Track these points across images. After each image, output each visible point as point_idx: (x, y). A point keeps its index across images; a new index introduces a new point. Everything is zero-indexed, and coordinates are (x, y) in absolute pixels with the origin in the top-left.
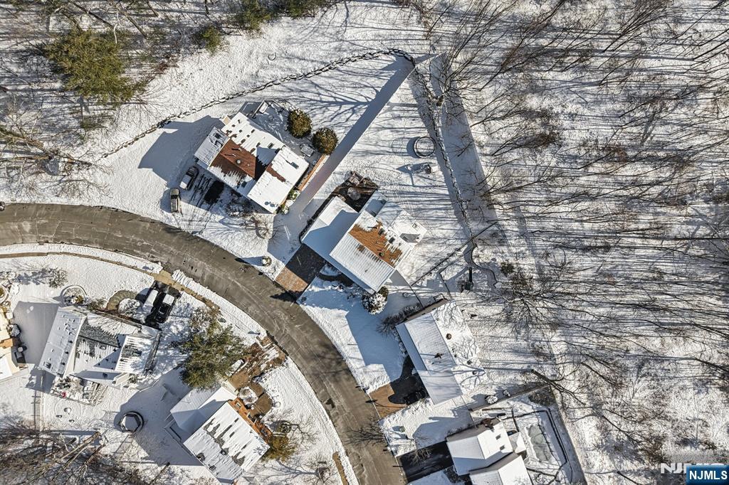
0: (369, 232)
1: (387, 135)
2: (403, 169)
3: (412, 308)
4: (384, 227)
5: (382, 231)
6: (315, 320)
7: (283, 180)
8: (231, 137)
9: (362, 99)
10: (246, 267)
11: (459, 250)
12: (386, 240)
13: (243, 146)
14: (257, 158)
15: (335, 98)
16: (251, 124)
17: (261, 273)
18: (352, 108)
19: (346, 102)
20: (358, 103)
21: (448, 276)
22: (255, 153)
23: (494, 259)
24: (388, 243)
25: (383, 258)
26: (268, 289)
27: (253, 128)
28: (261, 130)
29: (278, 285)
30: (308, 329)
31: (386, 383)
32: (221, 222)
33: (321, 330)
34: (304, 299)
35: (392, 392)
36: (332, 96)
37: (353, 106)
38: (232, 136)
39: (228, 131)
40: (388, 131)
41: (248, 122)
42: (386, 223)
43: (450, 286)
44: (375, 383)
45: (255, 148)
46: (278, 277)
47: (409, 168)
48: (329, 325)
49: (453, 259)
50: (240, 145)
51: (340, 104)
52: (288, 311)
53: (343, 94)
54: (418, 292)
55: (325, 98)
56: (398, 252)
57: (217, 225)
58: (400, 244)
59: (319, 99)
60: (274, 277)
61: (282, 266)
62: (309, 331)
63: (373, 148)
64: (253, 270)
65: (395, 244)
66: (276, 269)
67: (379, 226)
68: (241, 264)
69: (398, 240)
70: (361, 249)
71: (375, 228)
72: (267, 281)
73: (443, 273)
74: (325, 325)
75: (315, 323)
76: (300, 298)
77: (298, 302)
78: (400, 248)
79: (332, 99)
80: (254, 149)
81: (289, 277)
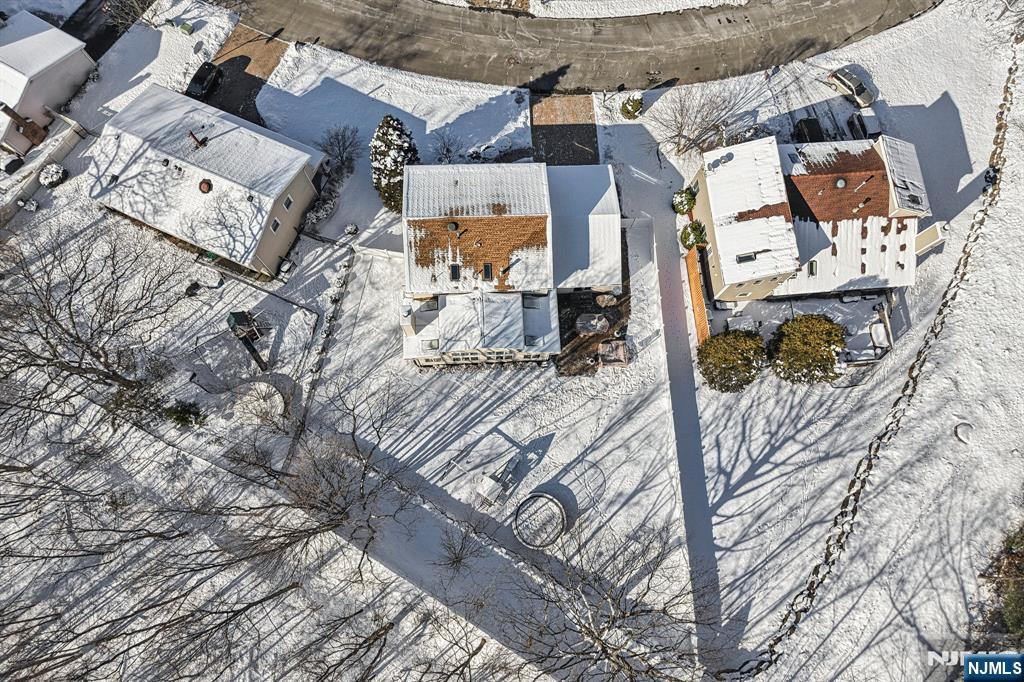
0: (511, 251)
1: (624, 480)
2: (542, 444)
3: (322, 214)
4: (487, 287)
5: (488, 274)
6: (474, 84)
7: (742, 217)
8: (890, 220)
9: (729, 508)
10: (652, 81)
11: (314, 385)
12: (467, 264)
13: (858, 223)
14: (817, 222)
15: (777, 466)
16: (875, 277)
17: (621, 88)
18: (729, 476)
19: (750, 476)
20: (729, 494)
21: (299, 320)
22: (826, 227)
23: (229, 417)
24: (458, 262)
25: (445, 223)
26: (589, 76)
27: (867, 274)
28: (851, 283)
29: (580, 91)
30: (474, 64)
31: (272, 76)
32: (754, 113)
33: (451, 79)
34: (519, 101)
35: (251, 70)
36: (783, 463)
37: (733, 481)
38: (889, 225)
39: (904, 227)
40: (629, 488)
41: (881, 278)
42: (492, 297)
43: (281, 307)
44: (291, 64)
45: (835, 240)
46: (591, 103)
47: (532, 456)
48: (443, 93)
49: (314, 358)
50: (864, 221)
51: (755, 465)
52: (529, 66)
53: (769, 487)
54: (328, 252)
55: (791, 448)
56: (424, 260)
57: (754, 104)
58: (434, 278)
59: (799, 437)
60: (596, 99)
61: (601, 120)
62: (468, 63)
63: (627, 430)
64: (639, 84)
65: (443, 270)
66: (603, 111)
67: (502, 281)
68: (664, 80)
69: (445, 285)
70: (499, 209)
71: (506, 271)
72: (603, 84)
73: (312, 318)
74: (450, 88)
75: (470, 80)
76: (527, 98)
77: (523, 90)
78: (427, 272)
79: (779, 457)
80: (834, 234)
81: (573, 113)
